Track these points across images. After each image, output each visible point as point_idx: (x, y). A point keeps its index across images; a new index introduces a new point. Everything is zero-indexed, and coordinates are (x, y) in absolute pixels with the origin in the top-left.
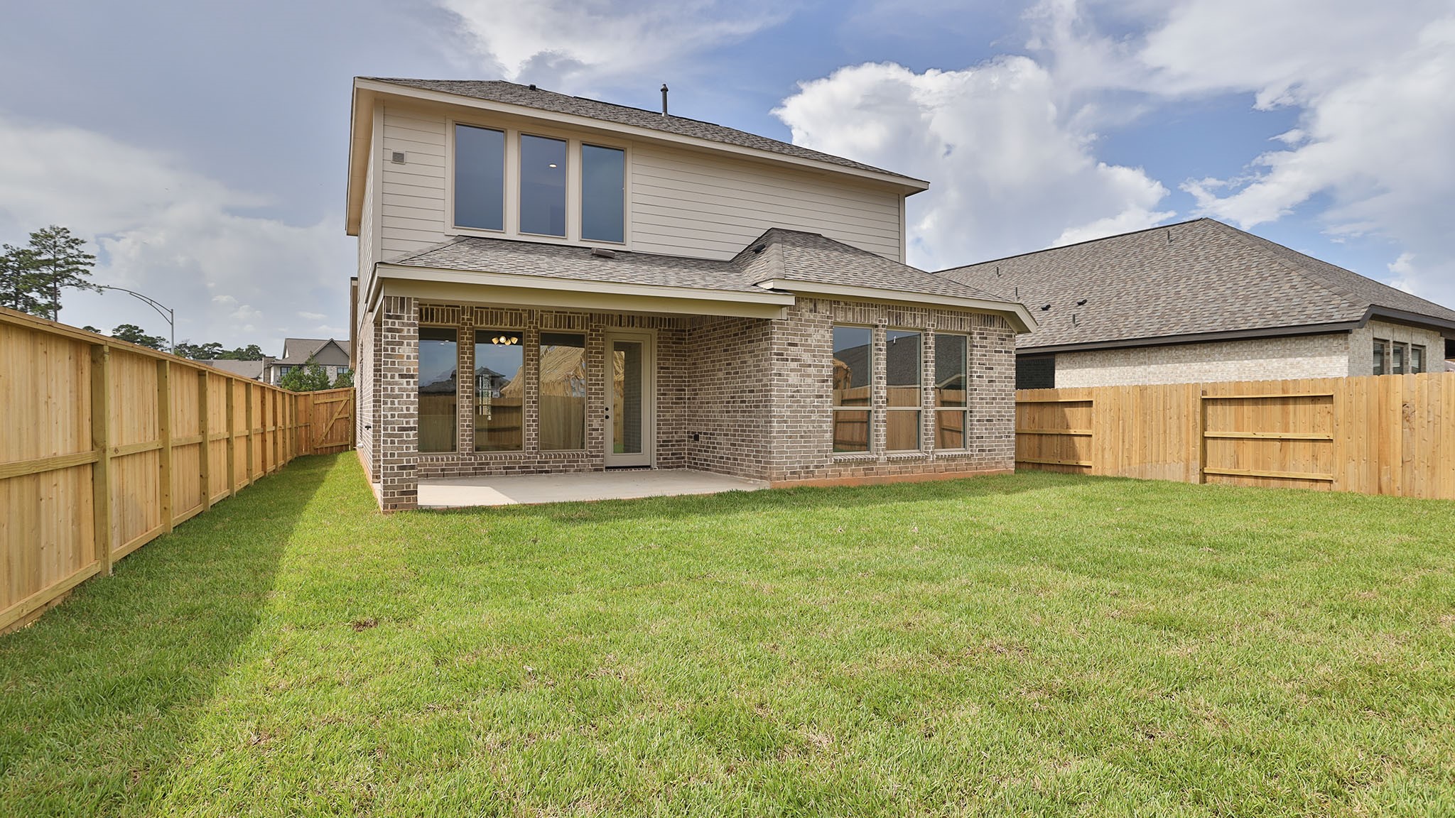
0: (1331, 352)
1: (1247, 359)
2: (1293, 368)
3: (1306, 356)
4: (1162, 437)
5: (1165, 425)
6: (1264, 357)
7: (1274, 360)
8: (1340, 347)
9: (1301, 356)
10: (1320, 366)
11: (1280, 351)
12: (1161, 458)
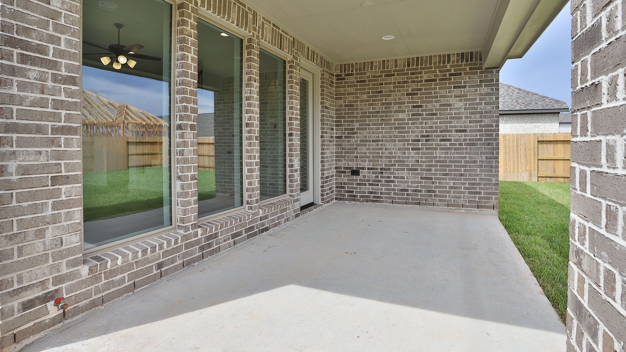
0: (552, 122)
1: (515, 123)
2: (536, 128)
3: (541, 123)
4: (516, 160)
5: (518, 154)
6: (523, 122)
7: (528, 124)
8: (556, 119)
9: (539, 123)
10: (548, 127)
11: (530, 120)
12: (516, 170)
